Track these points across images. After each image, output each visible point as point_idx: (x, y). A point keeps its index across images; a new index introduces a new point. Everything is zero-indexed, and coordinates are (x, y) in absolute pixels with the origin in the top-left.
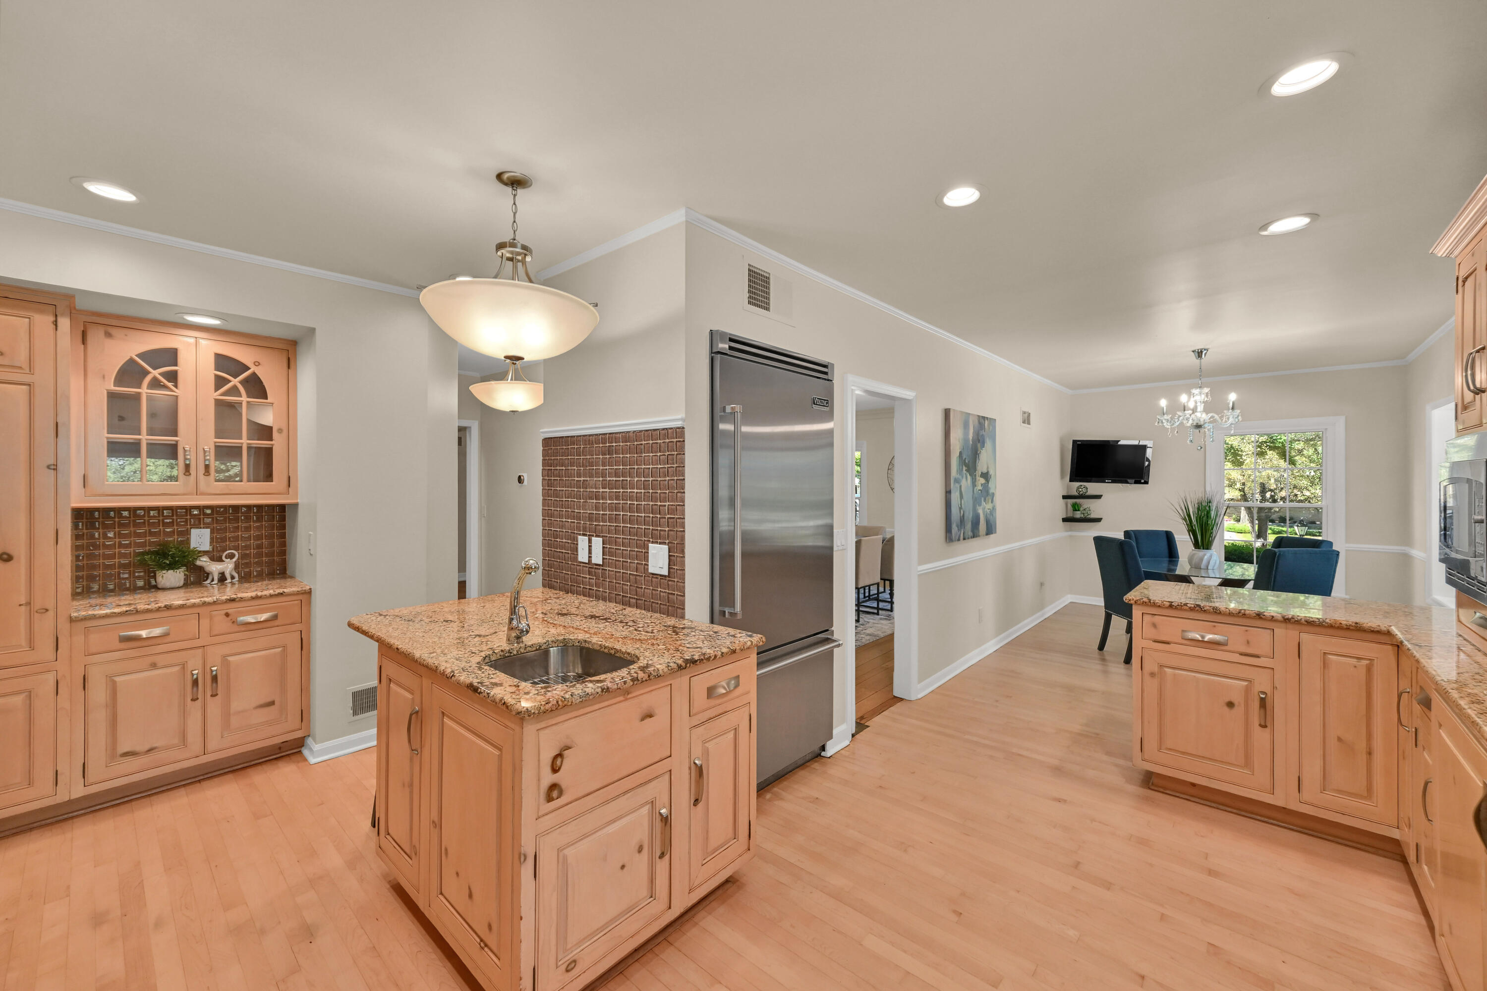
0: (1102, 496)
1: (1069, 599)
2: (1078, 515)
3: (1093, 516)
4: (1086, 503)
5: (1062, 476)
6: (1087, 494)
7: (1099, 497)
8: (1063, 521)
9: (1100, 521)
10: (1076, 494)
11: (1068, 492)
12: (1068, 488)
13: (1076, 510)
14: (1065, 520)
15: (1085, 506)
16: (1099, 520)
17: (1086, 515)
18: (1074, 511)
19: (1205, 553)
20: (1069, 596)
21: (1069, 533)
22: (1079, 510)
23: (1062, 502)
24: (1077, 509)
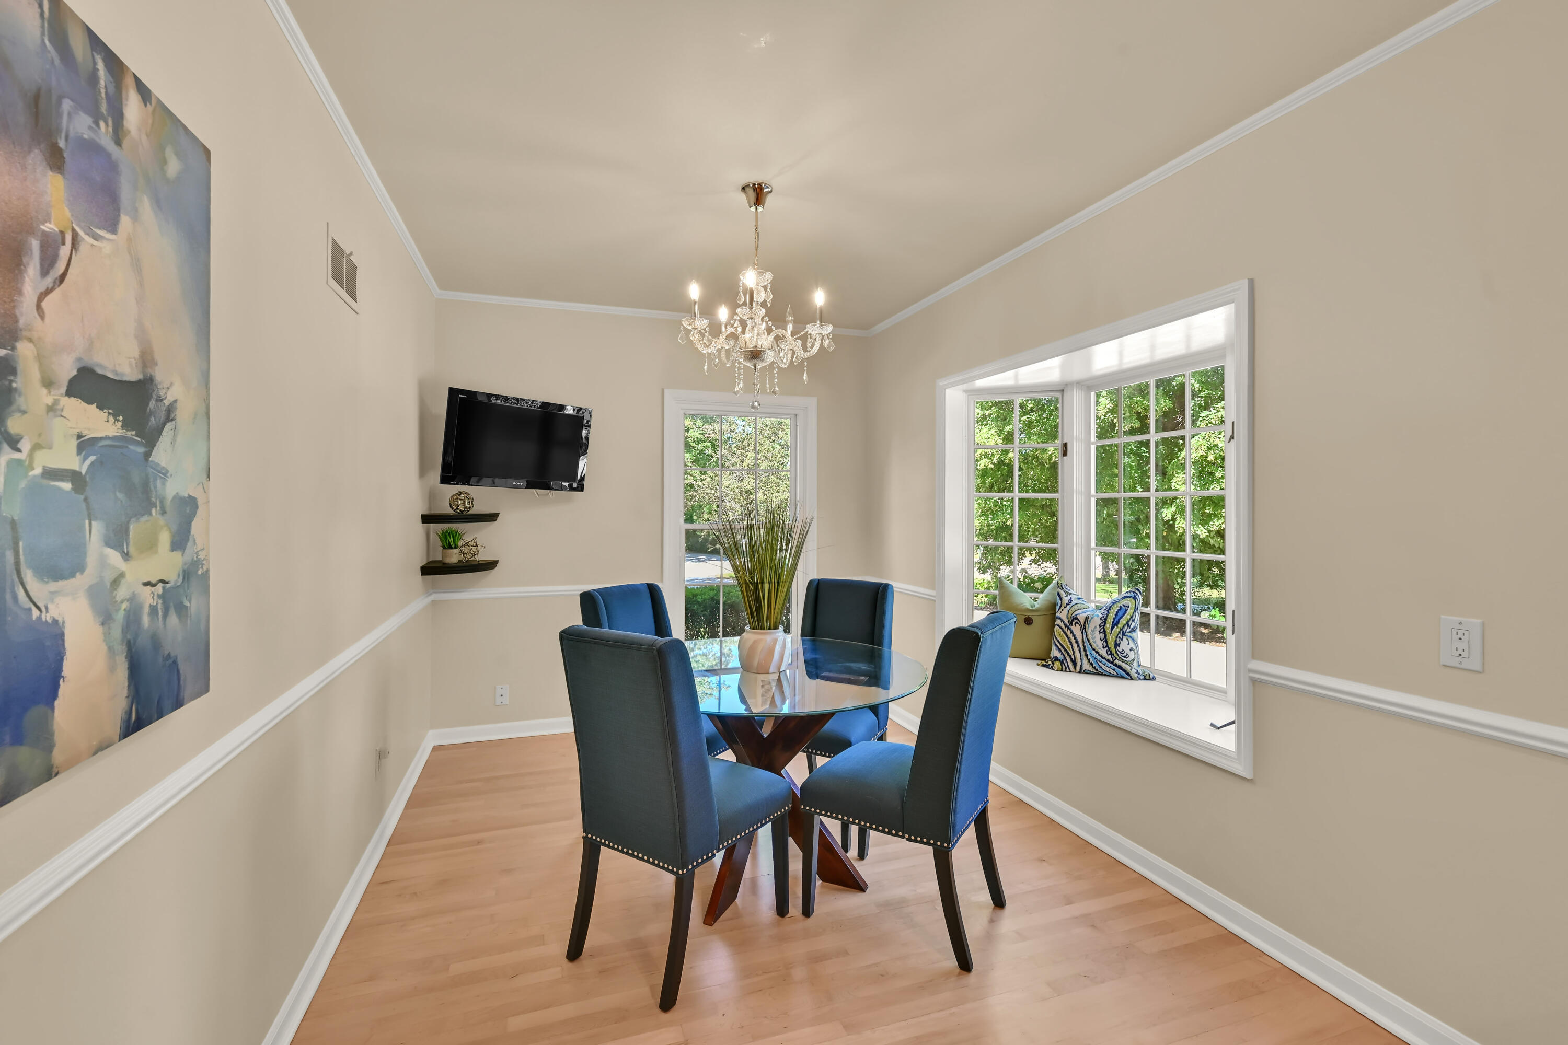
0: (497, 515)
1: (433, 738)
2: (454, 557)
3: (483, 556)
4: (470, 532)
5: (423, 471)
6: (472, 511)
7: (491, 517)
8: (423, 574)
9: (494, 568)
10: (451, 512)
11: (430, 508)
12: (432, 497)
13: (450, 548)
14: (428, 570)
15: (468, 538)
16: (491, 565)
17: (469, 556)
18: (444, 548)
19: (773, 636)
20: (431, 733)
21: (434, 597)
22: (456, 548)
23: (420, 527)
24: (452, 545)
